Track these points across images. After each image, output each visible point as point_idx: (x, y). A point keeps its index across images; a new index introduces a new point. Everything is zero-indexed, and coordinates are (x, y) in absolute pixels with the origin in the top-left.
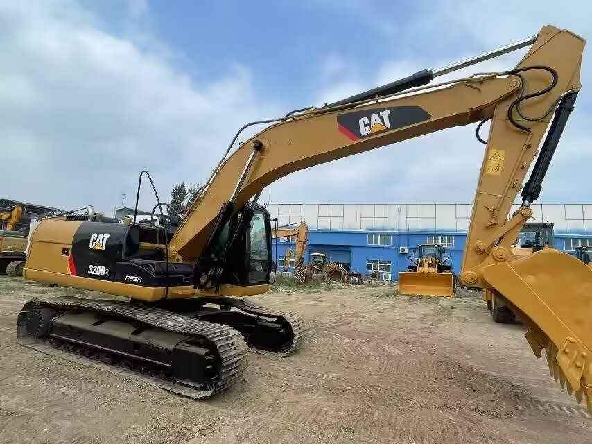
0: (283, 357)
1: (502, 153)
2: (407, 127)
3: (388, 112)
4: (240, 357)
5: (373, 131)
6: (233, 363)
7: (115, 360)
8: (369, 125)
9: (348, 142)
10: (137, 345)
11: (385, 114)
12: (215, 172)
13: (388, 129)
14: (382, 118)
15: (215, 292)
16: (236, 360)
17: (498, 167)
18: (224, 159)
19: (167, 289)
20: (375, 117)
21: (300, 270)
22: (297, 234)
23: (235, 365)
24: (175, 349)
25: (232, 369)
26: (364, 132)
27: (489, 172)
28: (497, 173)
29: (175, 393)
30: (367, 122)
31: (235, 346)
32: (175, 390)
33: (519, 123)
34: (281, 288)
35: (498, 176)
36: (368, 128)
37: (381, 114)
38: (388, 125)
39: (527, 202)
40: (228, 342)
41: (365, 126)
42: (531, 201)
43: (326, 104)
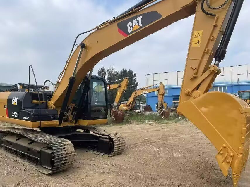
0: (110, 157)
1: (201, 32)
2: (150, 25)
3: (141, 17)
4: (68, 155)
5: (134, 29)
6: (63, 157)
7: (23, 156)
8: (132, 26)
9: (122, 38)
10: (29, 150)
11: (139, 19)
12: (67, 62)
13: (141, 27)
14: (138, 21)
15: (75, 124)
16: (65, 156)
17: (199, 42)
18: (70, 54)
19: (40, 122)
20: (135, 21)
21: (161, 111)
22: (158, 91)
23: (64, 159)
24: (41, 151)
25: (62, 161)
26: (130, 31)
27: (194, 45)
28: (198, 46)
29: (39, 171)
30: (131, 25)
31: (65, 149)
32: (40, 170)
33: (209, 12)
34: (147, 122)
35: (198, 47)
36: (131, 28)
37: (138, 19)
38: (141, 25)
39: (217, 62)
40: (62, 147)
41: (130, 27)
42: (220, 61)
43: (114, 18)
